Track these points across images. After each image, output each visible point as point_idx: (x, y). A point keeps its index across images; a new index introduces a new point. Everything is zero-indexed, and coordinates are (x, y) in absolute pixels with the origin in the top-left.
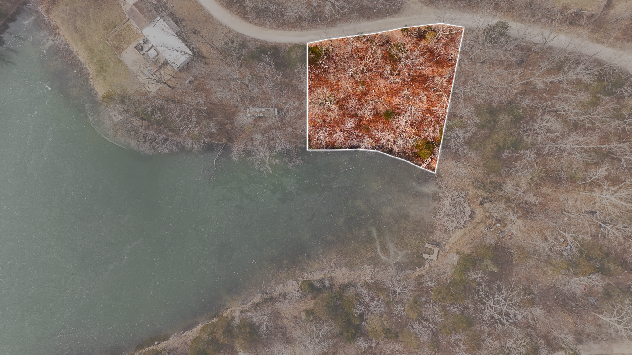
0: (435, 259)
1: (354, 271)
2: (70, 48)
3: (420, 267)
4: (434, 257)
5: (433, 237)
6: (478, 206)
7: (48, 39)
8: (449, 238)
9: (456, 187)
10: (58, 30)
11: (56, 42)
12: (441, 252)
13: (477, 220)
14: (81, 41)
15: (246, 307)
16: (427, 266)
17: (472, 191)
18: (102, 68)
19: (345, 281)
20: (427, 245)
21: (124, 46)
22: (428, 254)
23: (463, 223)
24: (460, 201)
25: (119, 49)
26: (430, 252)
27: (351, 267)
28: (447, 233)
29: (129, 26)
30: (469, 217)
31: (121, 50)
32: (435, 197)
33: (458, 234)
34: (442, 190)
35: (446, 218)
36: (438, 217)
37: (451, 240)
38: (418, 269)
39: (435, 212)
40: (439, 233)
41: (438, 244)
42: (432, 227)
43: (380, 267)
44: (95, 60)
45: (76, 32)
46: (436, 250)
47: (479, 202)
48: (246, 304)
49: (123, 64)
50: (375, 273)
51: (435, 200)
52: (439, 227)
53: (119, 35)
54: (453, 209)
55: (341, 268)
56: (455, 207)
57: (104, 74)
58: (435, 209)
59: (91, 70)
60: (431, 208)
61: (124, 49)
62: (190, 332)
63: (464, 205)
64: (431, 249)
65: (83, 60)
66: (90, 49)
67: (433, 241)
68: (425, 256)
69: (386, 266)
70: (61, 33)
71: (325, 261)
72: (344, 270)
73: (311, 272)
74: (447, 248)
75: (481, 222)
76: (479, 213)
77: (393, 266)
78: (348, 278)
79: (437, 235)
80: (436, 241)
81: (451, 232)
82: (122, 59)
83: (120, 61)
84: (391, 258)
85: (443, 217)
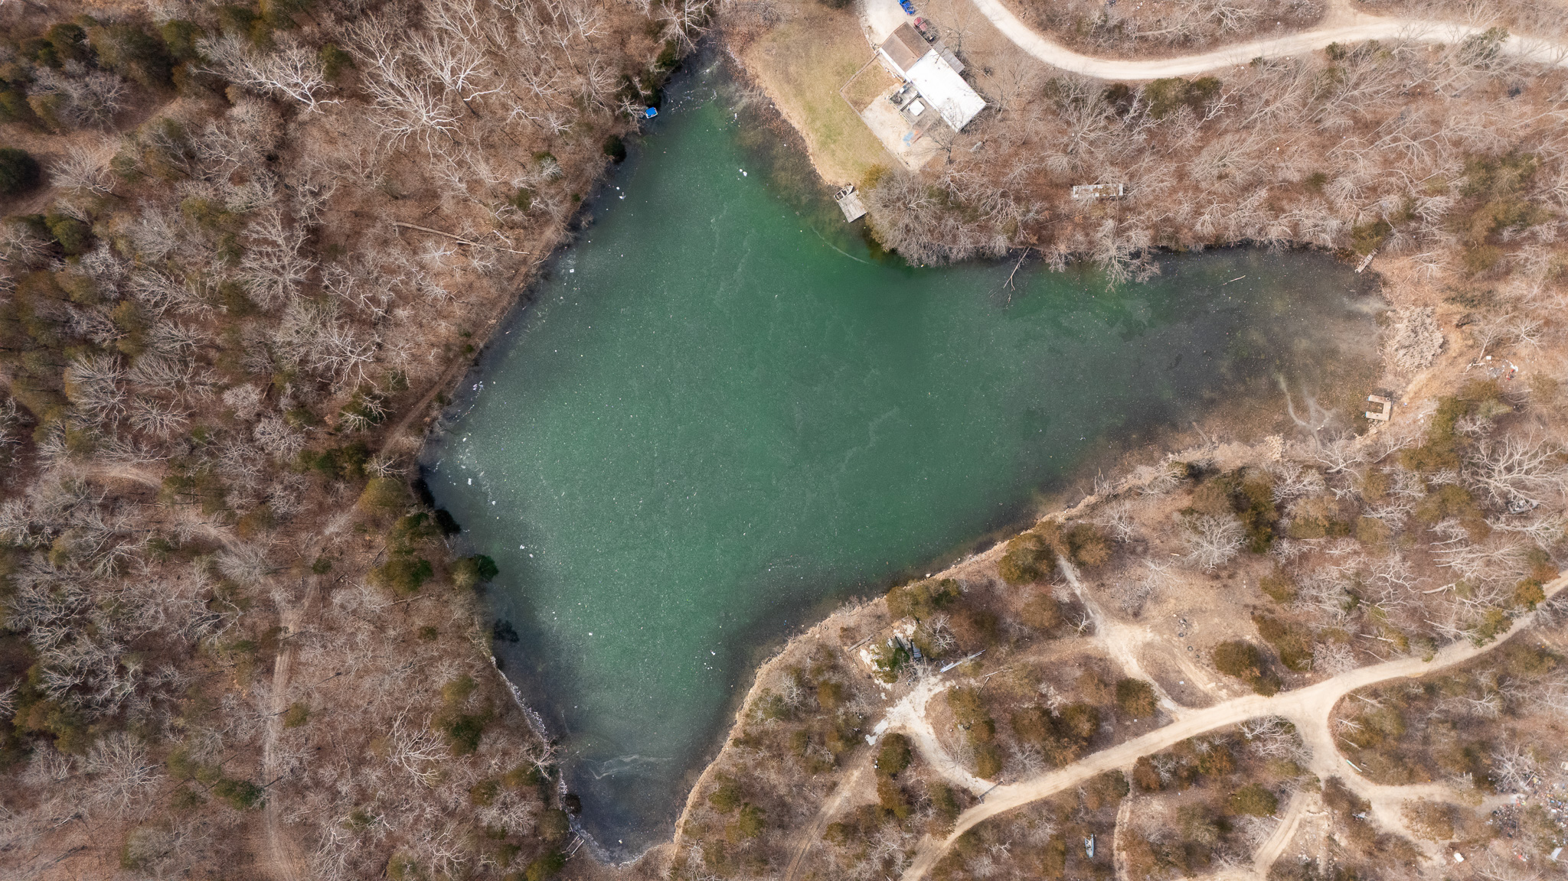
0: (1387, 419)
1: (1252, 446)
2: (777, 107)
3: (1361, 434)
4: (1384, 416)
5: (1381, 384)
6: (1453, 329)
7: (741, 96)
8: (1407, 384)
9: (1416, 300)
10: (757, 81)
11: (755, 100)
12: (1395, 408)
13: (1452, 353)
14: (796, 96)
15: (1074, 512)
16: (1373, 431)
17: (1443, 307)
18: (830, 136)
19: (1239, 463)
20: (1371, 398)
21: (867, 99)
22: (1375, 412)
23: (1430, 358)
24: (1423, 324)
25: (859, 104)
26: (1377, 408)
27: (1246, 439)
28: (1404, 377)
29: (875, 68)
30: (1441, 347)
31: (862, 106)
32: (1382, 319)
33: (1422, 377)
34: (1392, 308)
35: (1402, 352)
36: (1388, 350)
37: (1411, 388)
38: (1358, 437)
39: (1382, 342)
40: (1390, 377)
41: (1389, 395)
42: (1378, 368)
43: (1295, 438)
44: (818, 124)
45: (788, 82)
46: (1387, 406)
47: (1455, 322)
48: (1073, 507)
49: (866, 128)
50: (1288, 447)
51: (1381, 324)
52: (1390, 367)
53: (858, 82)
54: (1413, 335)
55: (1229, 442)
56: (1415, 331)
57: (832, 146)
58: (1382, 338)
59: (811, 143)
60: (1374, 337)
61: (866, 105)
62: (983, 556)
63: (1431, 328)
64: (1378, 404)
65: (797, 126)
66: (810, 109)
67: (1381, 390)
68: (1368, 415)
69: (1304, 435)
70: (763, 85)
71: (1201, 432)
72: (1235, 444)
73: (1179, 452)
74: (1405, 400)
75: (1461, 354)
76: (1456, 341)
77: (1316, 434)
78: (1242, 457)
79: (1388, 381)
80: (1385, 391)
81: (1410, 376)
82: (865, 120)
83: (860, 124)
84: (1312, 421)
85: (1397, 350)
